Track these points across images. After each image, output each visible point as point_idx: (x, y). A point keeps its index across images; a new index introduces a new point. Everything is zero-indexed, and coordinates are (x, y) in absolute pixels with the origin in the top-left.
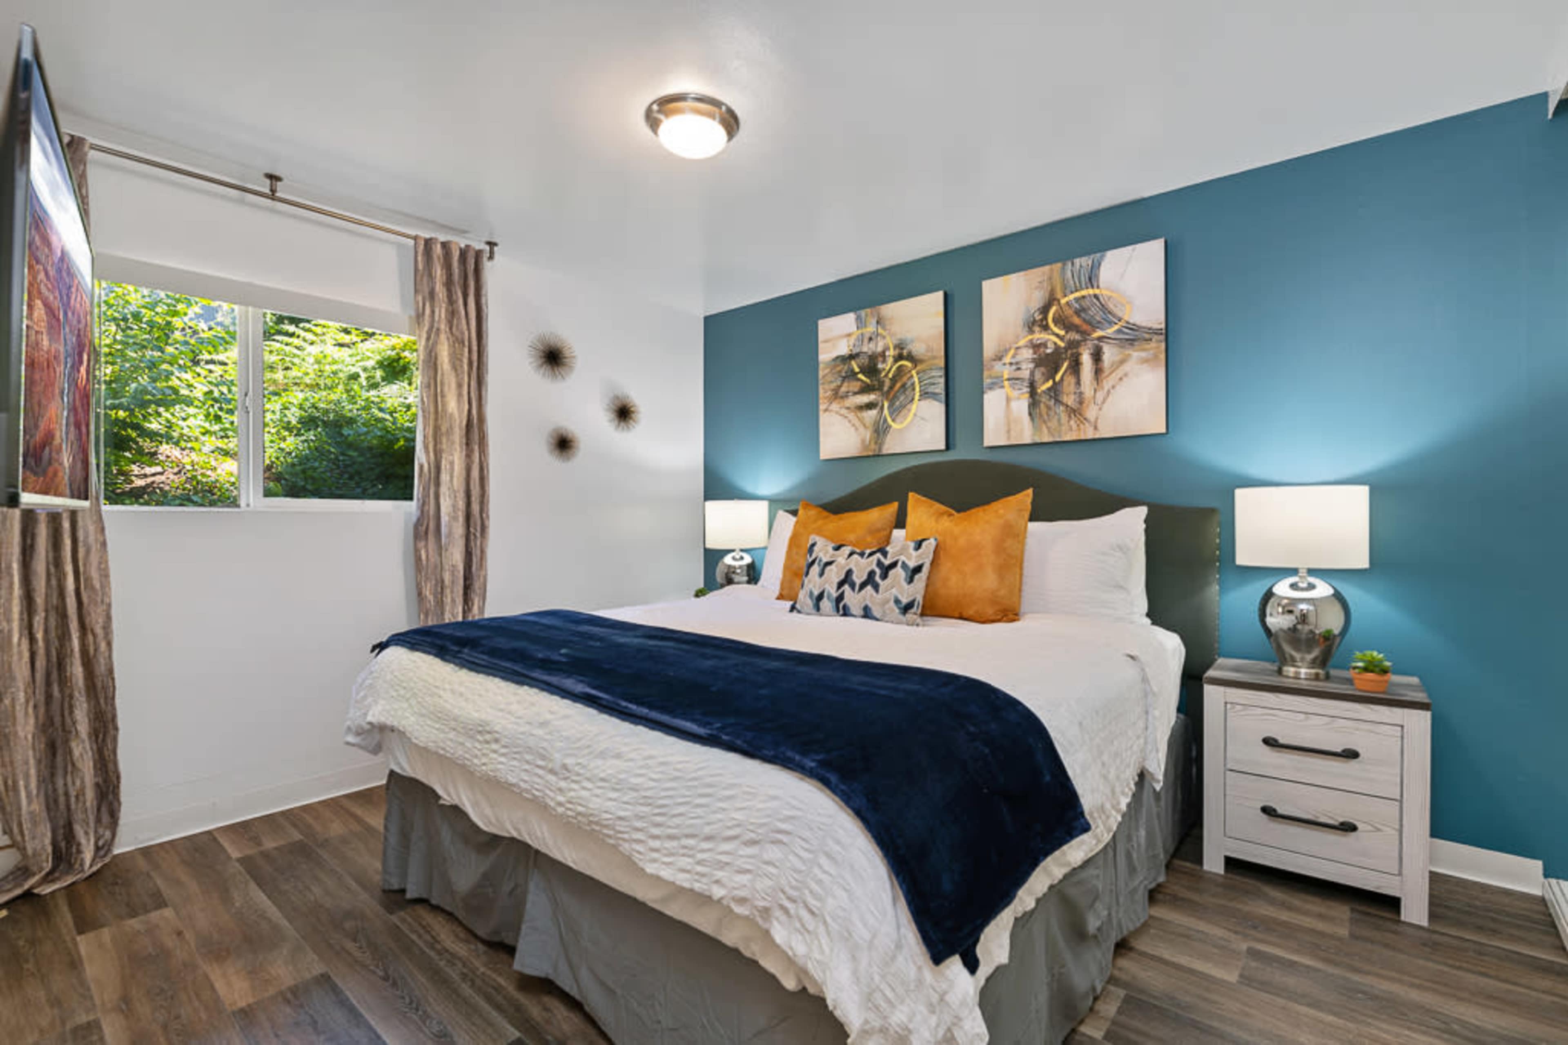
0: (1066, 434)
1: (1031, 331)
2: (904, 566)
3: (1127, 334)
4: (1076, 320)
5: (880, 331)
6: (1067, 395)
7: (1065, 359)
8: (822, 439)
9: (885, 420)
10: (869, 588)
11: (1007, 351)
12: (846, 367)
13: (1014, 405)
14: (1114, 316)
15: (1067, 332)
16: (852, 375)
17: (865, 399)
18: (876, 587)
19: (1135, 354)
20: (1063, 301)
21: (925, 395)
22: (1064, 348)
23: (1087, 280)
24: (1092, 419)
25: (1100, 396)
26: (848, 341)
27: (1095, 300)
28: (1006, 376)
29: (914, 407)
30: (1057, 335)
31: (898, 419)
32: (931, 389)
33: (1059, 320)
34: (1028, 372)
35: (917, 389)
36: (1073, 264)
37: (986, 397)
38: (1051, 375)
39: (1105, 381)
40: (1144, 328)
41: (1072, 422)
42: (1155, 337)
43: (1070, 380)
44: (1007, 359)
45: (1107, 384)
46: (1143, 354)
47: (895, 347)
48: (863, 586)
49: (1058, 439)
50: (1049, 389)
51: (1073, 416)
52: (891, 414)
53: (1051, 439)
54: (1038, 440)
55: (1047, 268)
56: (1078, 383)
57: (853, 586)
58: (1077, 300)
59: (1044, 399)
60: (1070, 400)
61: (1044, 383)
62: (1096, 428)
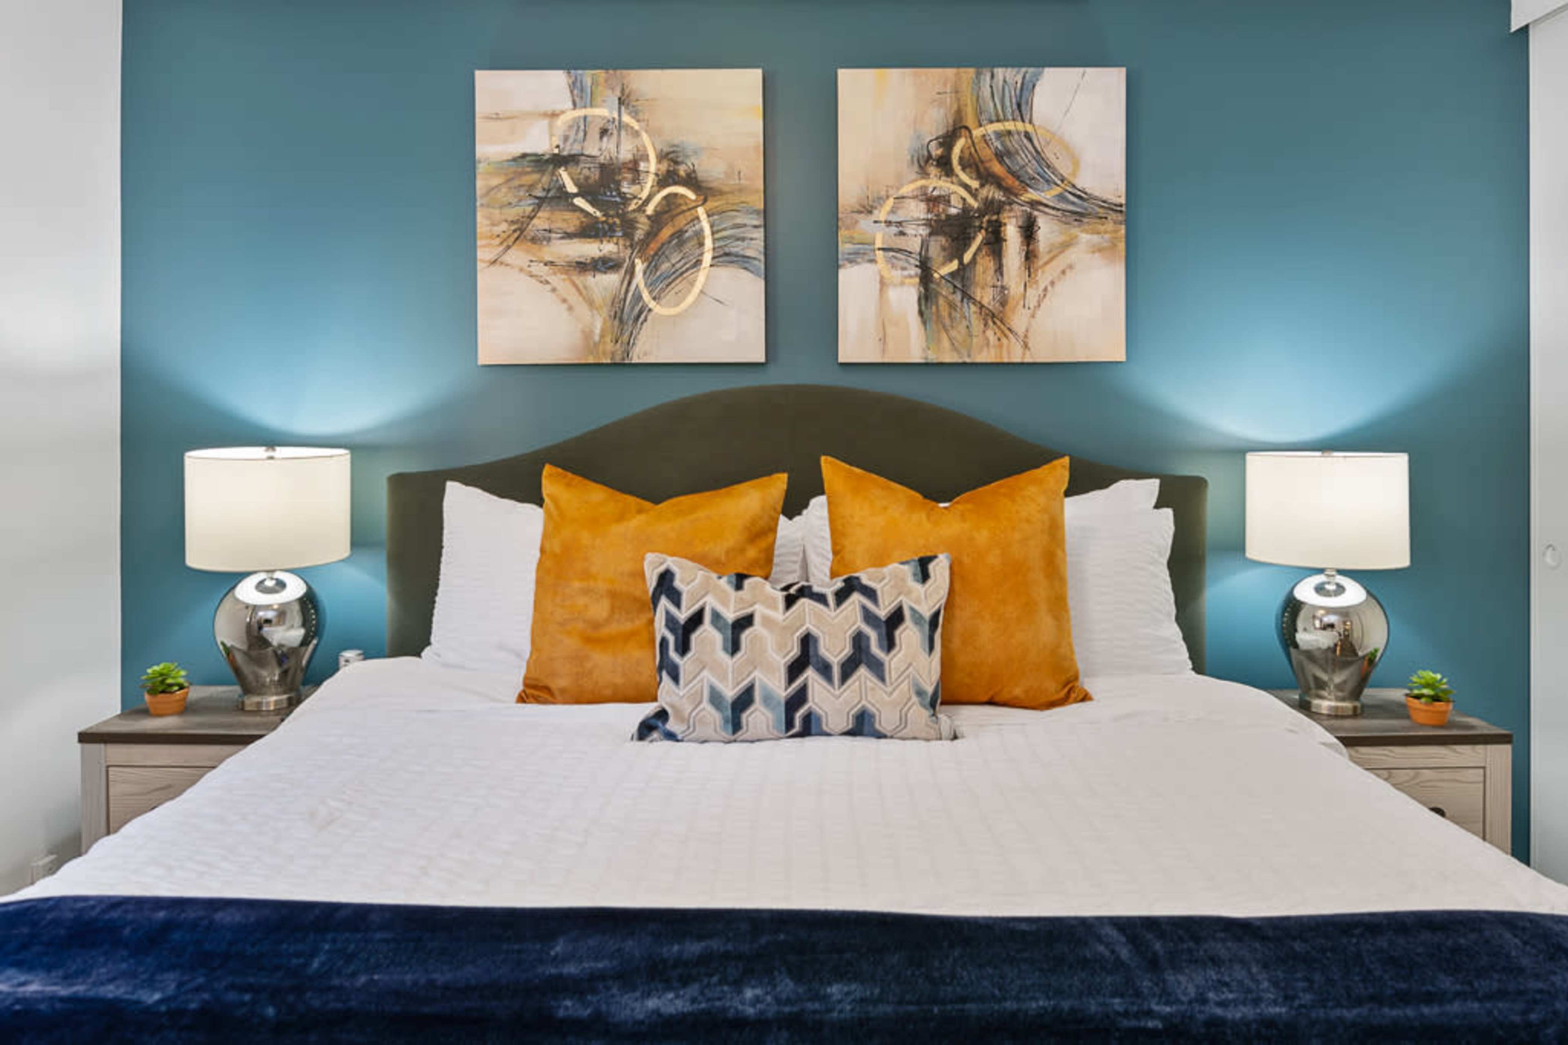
0: (980, 351)
1: (923, 173)
2: (918, 618)
3: (1073, 203)
4: (997, 168)
5: (626, 119)
6: (983, 288)
7: (981, 228)
8: (482, 320)
9: (638, 298)
10: (863, 672)
11: (881, 200)
12: (545, 179)
13: (893, 294)
14: (1054, 171)
15: (982, 186)
16: (562, 197)
17: (591, 249)
18: (878, 669)
19: (1084, 237)
20: (977, 133)
21: (723, 257)
22: (979, 210)
23: (1015, 106)
24: (1021, 331)
25: (1033, 295)
26: (551, 126)
27: (1025, 141)
28: (879, 244)
29: (701, 277)
30: (966, 187)
31: (670, 296)
32: (737, 248)
33: (971, 163)
34: (918, 240)
35: (708, 243)
36: (992, 76)
37: (842, 274)
38: (956, 252)
39: (1040, 272)
40: (1096, 198)
41: (990, 333)
42: (1112, 216)
43: (986, 264)
44: (882, 214)
45: (1043, 278)
46: (1096, 238)
47: (662, 157)
48: (849, 668)
49: (968, 360)
50: (953, 274)
51: (990, 323)
52: (650, 285)
53: (955, 359)
54: (933, 357)
55: (950, 72)
56: (999, 270)
57: (825, 670)
58: (999, 135)
59: (945, 290)
60: (986, 296)
61: (944, 264)
62: (1026, 346)
